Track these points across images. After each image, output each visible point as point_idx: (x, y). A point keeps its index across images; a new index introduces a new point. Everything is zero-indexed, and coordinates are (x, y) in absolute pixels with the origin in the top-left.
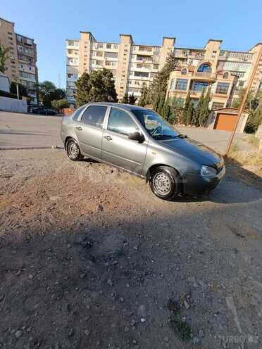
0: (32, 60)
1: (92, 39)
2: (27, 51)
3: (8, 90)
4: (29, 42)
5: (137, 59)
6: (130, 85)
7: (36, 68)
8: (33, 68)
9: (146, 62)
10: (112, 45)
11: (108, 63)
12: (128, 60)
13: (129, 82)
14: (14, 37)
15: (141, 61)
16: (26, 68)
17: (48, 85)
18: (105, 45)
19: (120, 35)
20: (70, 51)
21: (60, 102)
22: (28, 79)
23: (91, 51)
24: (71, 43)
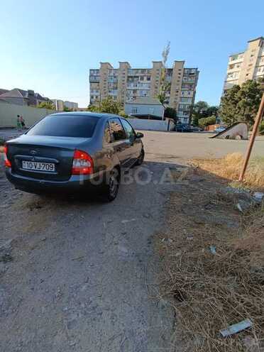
0: (192, 86)
2: (190, 79)
4: (193, 71)
7: (195, 92)
14: (182, 72)
16: (186, 94)
17: (202, 105)
20: (231, 67)
22: (185, 103)
23: (259, 57)
24: (235, 58)
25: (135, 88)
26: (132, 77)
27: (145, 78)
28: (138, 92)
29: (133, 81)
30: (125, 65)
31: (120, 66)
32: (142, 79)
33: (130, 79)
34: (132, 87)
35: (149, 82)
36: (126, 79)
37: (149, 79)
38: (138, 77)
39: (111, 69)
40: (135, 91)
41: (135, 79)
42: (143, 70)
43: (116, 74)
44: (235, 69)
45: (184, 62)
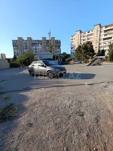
0: (59, 47)
1: (81, 32)
2: (58, 44)
3: (52, 58)
4: (59, 41)
5: (104, 32)
6: (101, 45)
7: (60, 49)
8: (59, 49)
9: (110, 32)
10: (90, 31)
11: (88, 39)
12: (99, 34)
13: (100, 44)
14: (54, 41)
15: (107, 33)
16: (57, 50)
17: (64, 53)
18: (87, 33)
19: (94, 26)
20: (72, 40)
21: (69, 59)
22: (57, 53)
23: (81, 36)
24: (72, 37)
25: (36, 48)
26: (34, 43)
27: (40, 44)
28: (37, 50)
29: (34, 45)
30: (30, 39)
31: (28, 39)
32: (38, 44)
33: (33, 44)
34: (34, 47)
35: (41, 45)
36: (31, 44)
37: (41, 44)
38: (36, 43)
39: (23, 40)
40: (36, 49)
41: (35, 44)
42: (38, 41)
43: (26, 42)
44: (73, 40)
45: (54, 38)
